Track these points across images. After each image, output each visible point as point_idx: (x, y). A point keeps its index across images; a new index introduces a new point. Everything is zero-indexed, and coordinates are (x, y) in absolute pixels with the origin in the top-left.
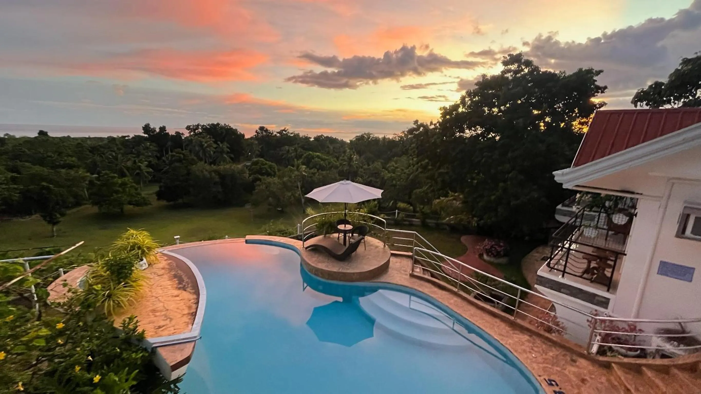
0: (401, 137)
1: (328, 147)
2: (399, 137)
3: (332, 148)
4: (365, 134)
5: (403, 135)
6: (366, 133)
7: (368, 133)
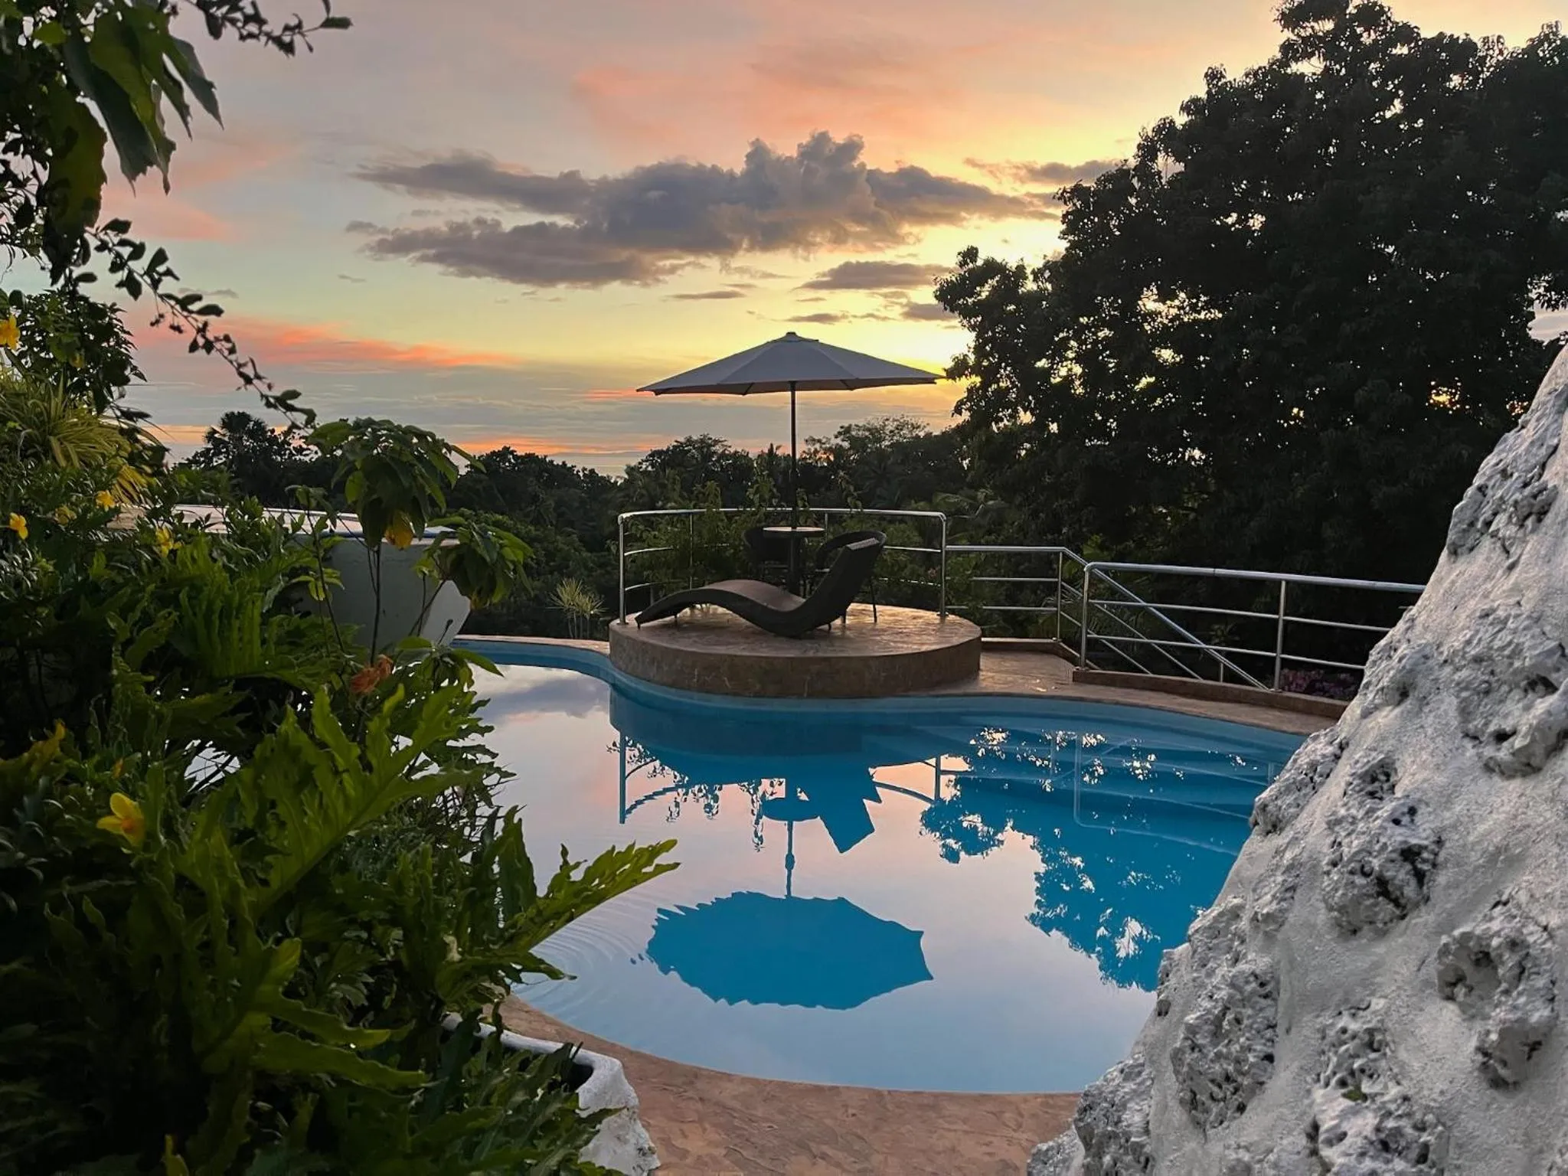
0: (838, 451)
1: (535, 499)
2: (826, 451)
3: (552, 503)
4: (689, 441)
5: (846, 445)
6: (695, 438)
7: (702, 441)
